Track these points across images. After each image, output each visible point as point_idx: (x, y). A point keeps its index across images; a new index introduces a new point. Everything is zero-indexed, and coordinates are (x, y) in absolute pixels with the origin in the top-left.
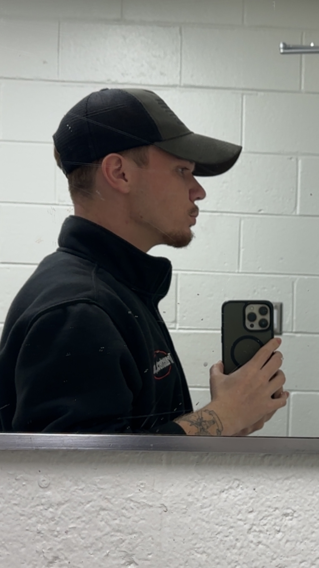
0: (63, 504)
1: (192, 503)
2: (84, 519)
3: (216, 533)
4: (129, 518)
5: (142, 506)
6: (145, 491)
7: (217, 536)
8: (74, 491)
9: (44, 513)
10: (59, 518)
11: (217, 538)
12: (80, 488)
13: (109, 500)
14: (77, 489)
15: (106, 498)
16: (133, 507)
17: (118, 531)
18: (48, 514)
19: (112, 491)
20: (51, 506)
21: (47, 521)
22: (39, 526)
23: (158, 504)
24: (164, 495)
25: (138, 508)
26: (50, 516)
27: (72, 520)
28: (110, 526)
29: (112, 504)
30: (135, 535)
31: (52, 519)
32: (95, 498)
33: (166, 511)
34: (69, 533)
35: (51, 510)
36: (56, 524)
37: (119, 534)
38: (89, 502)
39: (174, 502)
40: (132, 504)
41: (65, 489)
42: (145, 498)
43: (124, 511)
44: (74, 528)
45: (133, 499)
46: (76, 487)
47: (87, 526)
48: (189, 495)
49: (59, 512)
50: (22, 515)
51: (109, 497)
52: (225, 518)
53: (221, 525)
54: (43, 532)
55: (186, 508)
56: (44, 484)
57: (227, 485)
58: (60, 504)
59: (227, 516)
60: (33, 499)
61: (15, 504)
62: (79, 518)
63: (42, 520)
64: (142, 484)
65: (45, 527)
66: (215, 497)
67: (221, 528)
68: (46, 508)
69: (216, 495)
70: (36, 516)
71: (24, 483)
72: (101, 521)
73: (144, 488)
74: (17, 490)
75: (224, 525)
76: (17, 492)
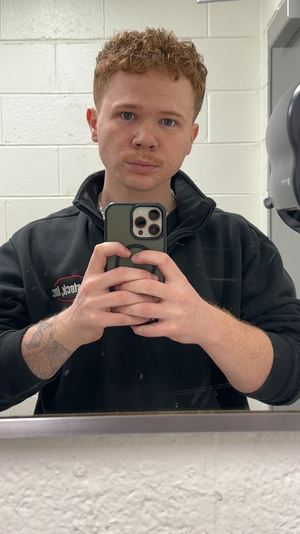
0: (102, 495)
1: (251, 489)
2: (126, 511)
3: (281, 524)
4: (178, 509)
5: (193, 494)
6: (195, 477)
7: (282, 528)
8: (114, 479)
9: (81, 506)
10: (98, 511)
11: (283, 530)
12: (120, 475)
13: (154, 489)
14: (117, 477)
15: (151, 487)
16: (182, 496)
17: (167, 525)
18: (85, 507)
19: (157, 478)
20: (88, 497)
21: (85, 515)
22: (76, 522)
23: (211, 491)
24: (218, 481)
25: (188, 497)
26: (87, 509)
27: (113, 514)
28: (157, 519)
29: (158, 493)
30: (185, 529)
31: (90, 513)
32: (138, 486)
33: (220, 500)
34: (110, 529)
35: (88, 502)
36: (95, 518)
37: (167, 528)
38: (131, 492)
39: (230, 489)
40: (181, 493)
41: (103, 477)
42: (196, 485)
43: (172, 501)
44: (116, 523)
45: (182, 487)
46: (116, 475)
47: (130, 520)
48: (247, 480)
49: (98, 505)
50: (56, 509)
51: (154, 485)
52: (290, 506)
53: (286, 515)
54: (80, 528)
55: (244, 495)
56: (79, 473)
57: (291, 467)
58: (98, 495)
59: (293, 504)
60: (67, 490)
61: (48, 497)
62: (120, 510)
63: (79, 515)
64: (192, 469)
65: (82, 522)
66: (277, 482)
67: (286, 518)
68: (83, 500)
69: (278, 479)
70: (72, 510)
71: (57, 472)
72: (146, 513)
73: (194, 474)
74: (49, 481)
75: (290, 515)
76: (49, 483)
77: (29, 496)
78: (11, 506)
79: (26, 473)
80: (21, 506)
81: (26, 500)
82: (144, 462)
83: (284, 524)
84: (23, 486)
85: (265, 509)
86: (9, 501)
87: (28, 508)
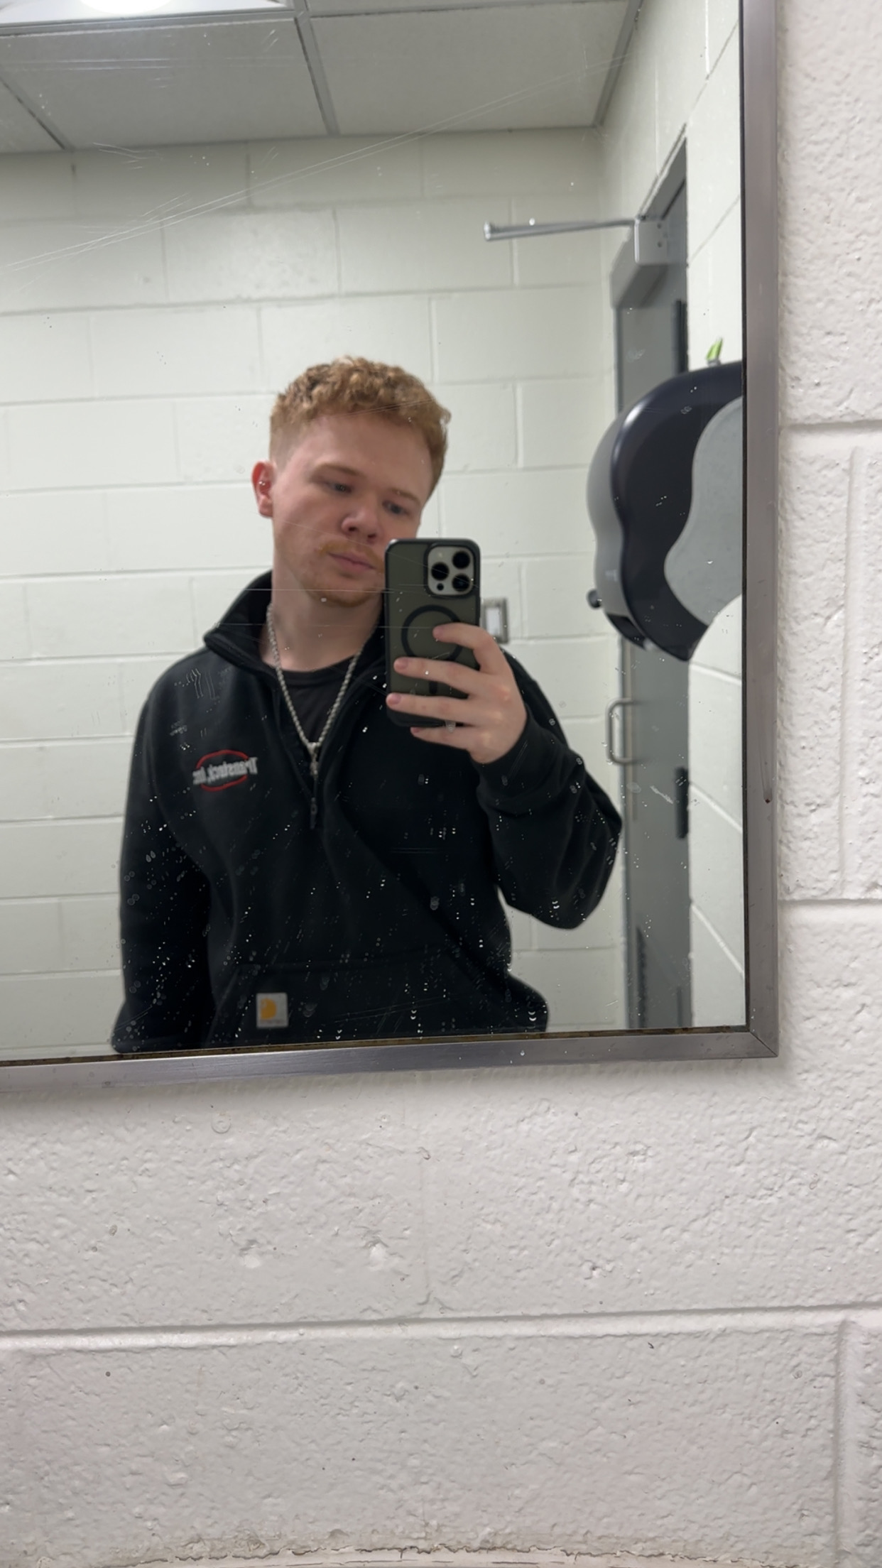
0: (256, 1157)
1: (471, 1142)
2: (292, 1178)
3: (516, 1190)
4: (368, 1172)
5: (388, 1152)
6: (390, 1128)
7: (518, 1194)
8: (272, 1135)
9: (226, 1173)
10: (251, 1179)
11: (518, 1197)
12: (281, 1129)
13: (330, 1147)
14: (276, 1131)
15: (326, 1143)
16: (372, 1155)
17: (351, 1195)
18: (232, 1174)
19: (335, 1131)
20: (236, 1161)
21: (232, 1185)
22: (220, 1195)
23: (413, 1147)
24: (423, 1133)
25: (381, 1156)
26: (236, 1177)
27: (273, 1182)
28: (337, 1187)
29: (336, 1152)
30: (377, 1201)
31: (241, 1182)
32: (307, 1143)
33: (427, 1159)
34: (269, 1202)
35: (236, 1167)
36: (248, 1189)
37: (352, 1199)
38: (298, 1151)
39: (440, 1143)
40: (370, 1151)
41: (256, 1133)
42: (390, 1139)
43: (357, 1162)
44: (278, 1194)
45: (371, 1142)
46: (274, 1128)
47: (299, 1190)
48: (466, 1129)
49: (251, 1170)
50: (191, 1178)
51: (331, 1141)
52: (528, 1165)
53: (524, 1176)
54: (227, 1203)
55: (462, 1151)
56: (220, 1127)
57: (529, 1109)
58: (249, 1158)
59: (533, 1161)
60: (205, 1151)
61: (179, 1162)
62: (283, 1178)
63: (223, 1185)
64: (384, 1117)
65: (229, 1195)
66: (509, 1131)
67: (524, 1180)
68: (228, 1165)
69: (510, 1127)
70: (213, 1179)
71: (188, 1128)
72: (321, 1180)
73: (388, 1123)
74: (178, 1139)
75: (529, 1176)
76: (179, 1143)
77: (150, 1160)
78: (125, 1175)
79: (144, 1130)
80: (140, 1175)
81: (147, 1165)
82: (315, 1110)
83: (520, 1189)
84: (140, 1148)
85: (492, 1169)
86: (123, 1168)
87: (150, 1176)
